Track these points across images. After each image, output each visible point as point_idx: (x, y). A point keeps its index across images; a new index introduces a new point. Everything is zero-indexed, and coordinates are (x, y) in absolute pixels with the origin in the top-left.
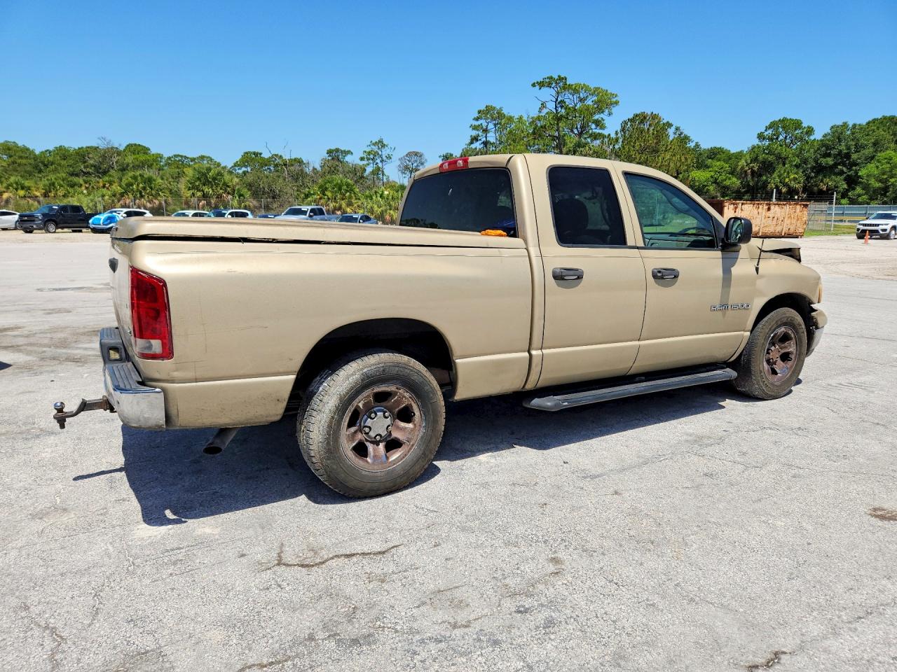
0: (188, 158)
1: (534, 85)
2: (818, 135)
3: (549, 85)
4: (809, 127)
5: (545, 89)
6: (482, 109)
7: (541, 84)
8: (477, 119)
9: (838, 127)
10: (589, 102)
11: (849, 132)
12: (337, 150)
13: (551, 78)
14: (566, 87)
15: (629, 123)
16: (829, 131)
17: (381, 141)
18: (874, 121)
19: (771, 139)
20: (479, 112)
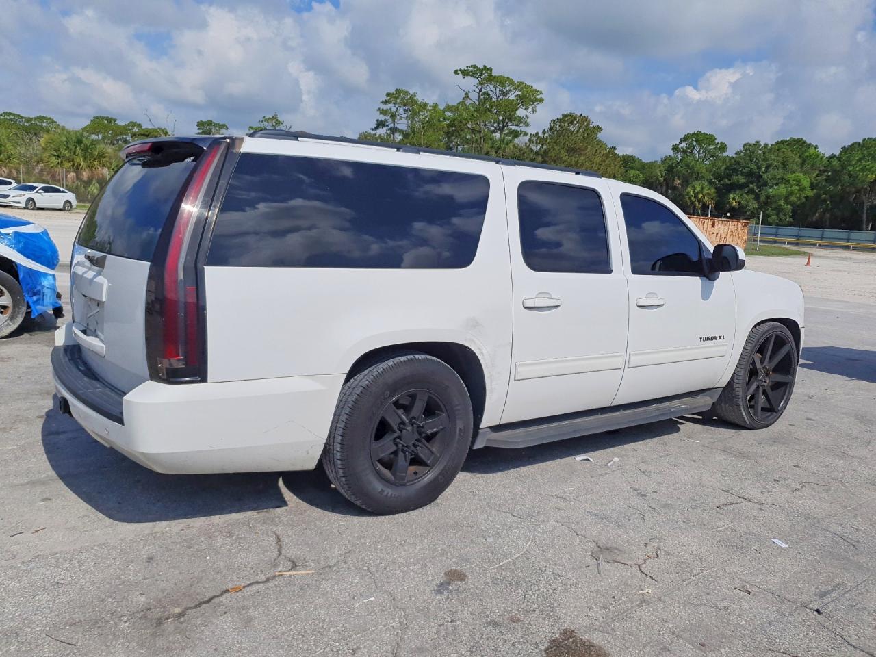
0: (22, 118)
1: (456, 72)
2: (730, 153)
3: (474, 75)
4: (722, 143)
5: (469, 78)
6: (391, 92)
7: (465, 73)
8: (385, 102)
9: (750, 145)
10: (512, 96)
11: (760, 152)
12: (210, 123)
13: (475, 67)
14: (491, 78)
15: (558, 123)
16: (742, 149)
17: (275, 118)
18: (783, 142)
19: (685, 152)
20: (388, 95)
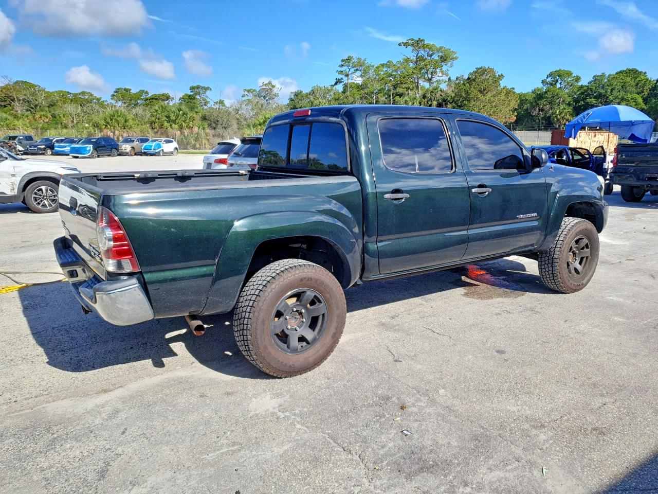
0: (70, 93)
1: (400, 44)
3: (412, 45)
4: (577, 76)
5: (410, 48)
6: (345, 59)
7: (406, 45)
8: (341, 66)
10: (435, 57)
11: (606, 80)
13: (413, 40)
14: (424, 46)
15: (474, 74)
16: (592, 80)
18: (621, 72)
19: (551, 84)
20: (343, 61)
